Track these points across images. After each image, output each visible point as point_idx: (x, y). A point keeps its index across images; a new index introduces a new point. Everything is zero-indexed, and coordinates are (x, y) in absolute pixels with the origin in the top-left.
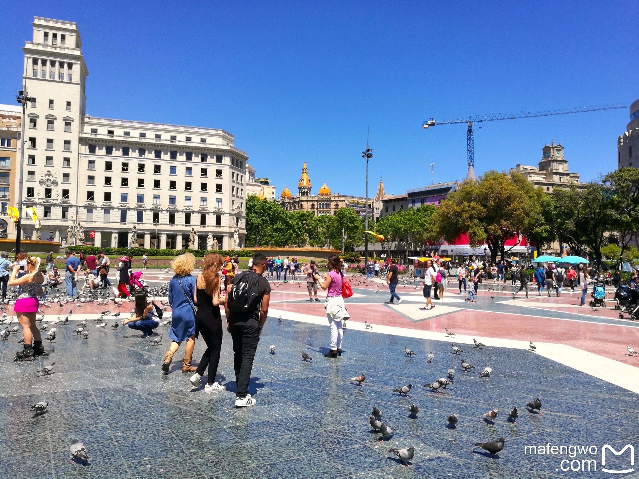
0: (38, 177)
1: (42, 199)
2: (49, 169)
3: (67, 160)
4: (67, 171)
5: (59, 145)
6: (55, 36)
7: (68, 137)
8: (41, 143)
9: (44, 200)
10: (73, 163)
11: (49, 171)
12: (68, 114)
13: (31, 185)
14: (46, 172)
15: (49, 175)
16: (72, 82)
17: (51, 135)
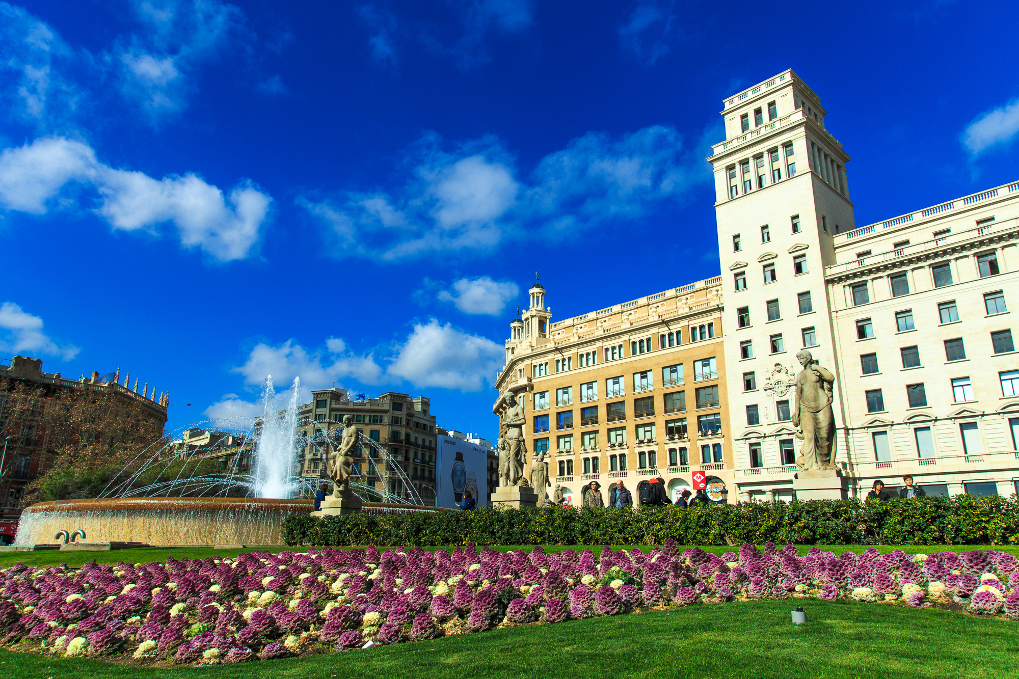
0: (760, 381)
1: (774, 424)
2: (777, 358)
3: (808, 333)
5: (789, 307)
6: (758, 112)
7: (803, 283)
8: (758, 314)
9: (777, 426)
10: (822, 335)
11: (777, 365)
12: (798, 239)
13: (751, 398)
14: (773, 368)
15: (779, 371)
16: (795, 175)
17: (772, 291)
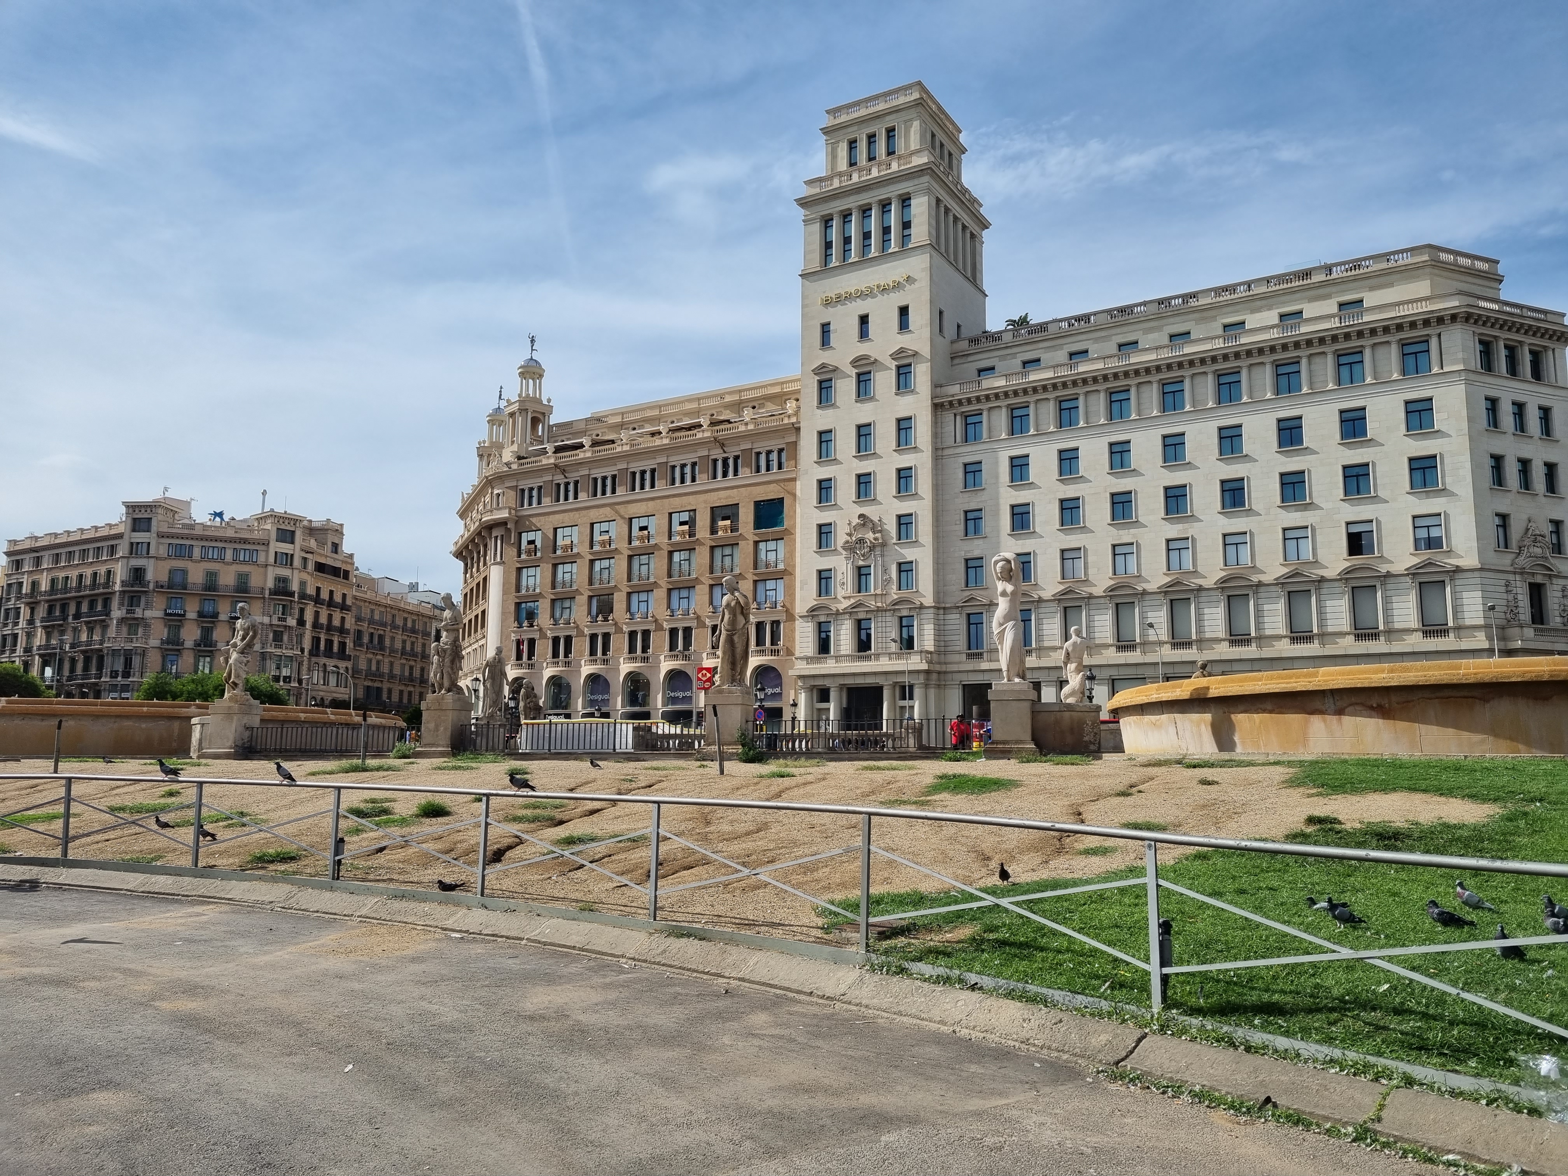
0: (839, 537)
1: (849, 598)
2: (863, 507)
3: (904, 476)
4: (905, 507)
5: (884, 436)
6: (871, 138)
7: (905, 406)
8: (843, 443)
9: (852, 601)
10: (919, 480)
11: (861, 516)
12: (905, 341)
13: (825, 563)
14: (856, 521)
15: (862, 526)
16: (910, 246)
17: (864, 413)
